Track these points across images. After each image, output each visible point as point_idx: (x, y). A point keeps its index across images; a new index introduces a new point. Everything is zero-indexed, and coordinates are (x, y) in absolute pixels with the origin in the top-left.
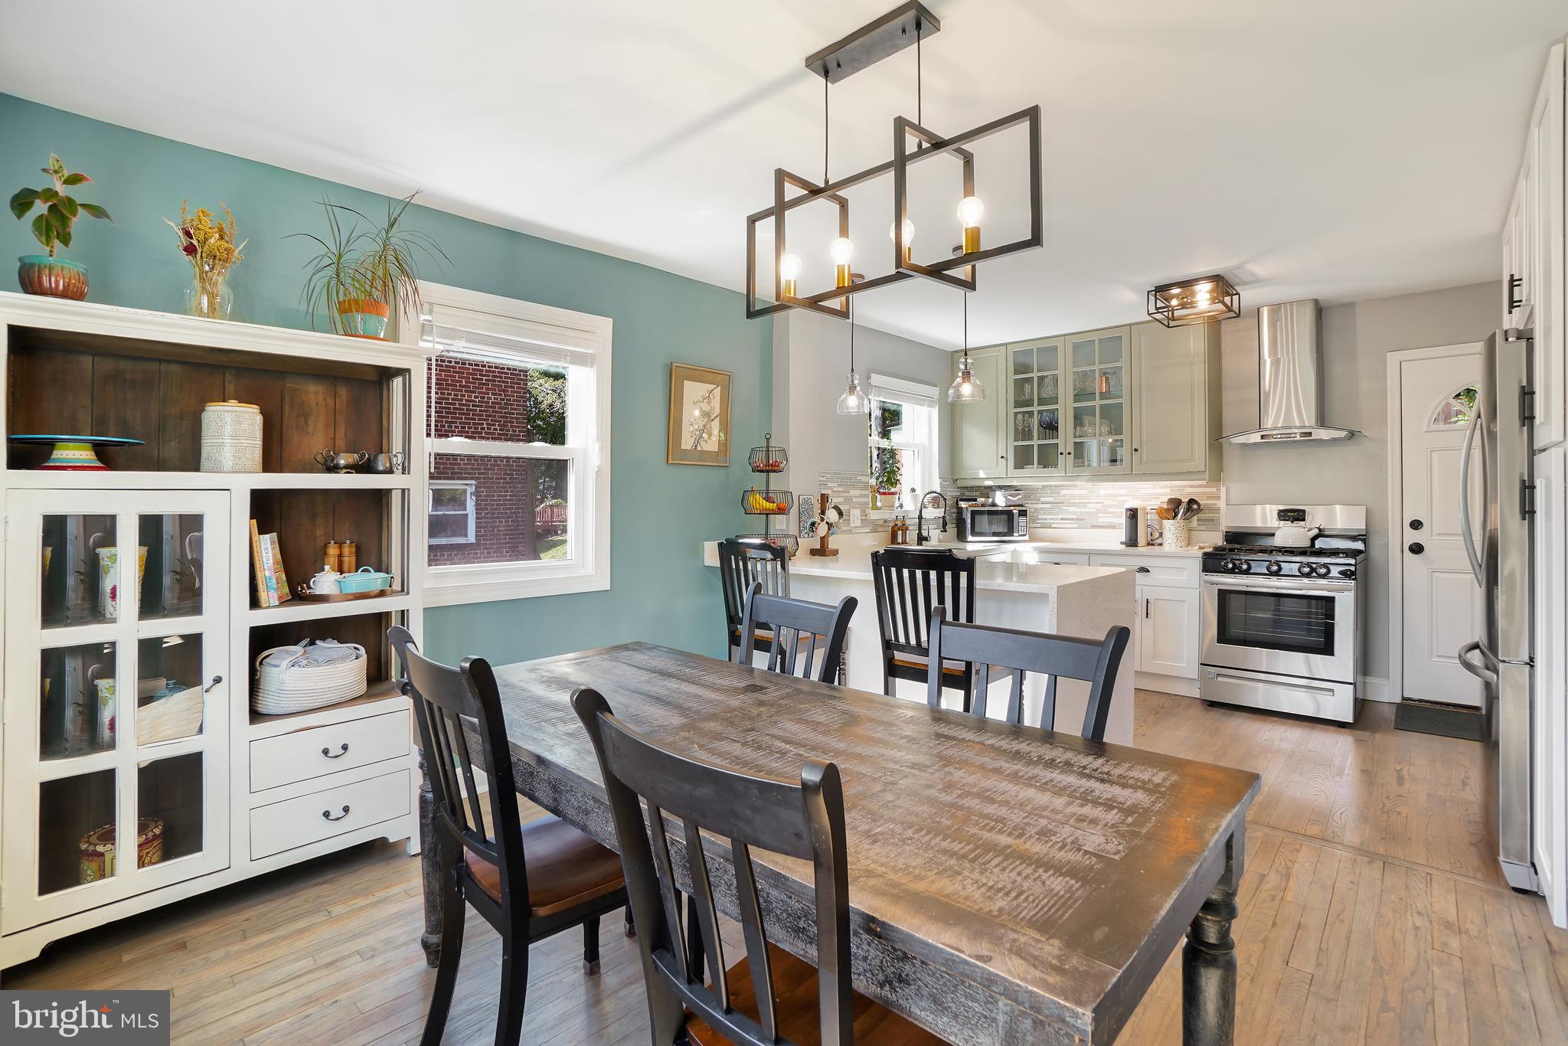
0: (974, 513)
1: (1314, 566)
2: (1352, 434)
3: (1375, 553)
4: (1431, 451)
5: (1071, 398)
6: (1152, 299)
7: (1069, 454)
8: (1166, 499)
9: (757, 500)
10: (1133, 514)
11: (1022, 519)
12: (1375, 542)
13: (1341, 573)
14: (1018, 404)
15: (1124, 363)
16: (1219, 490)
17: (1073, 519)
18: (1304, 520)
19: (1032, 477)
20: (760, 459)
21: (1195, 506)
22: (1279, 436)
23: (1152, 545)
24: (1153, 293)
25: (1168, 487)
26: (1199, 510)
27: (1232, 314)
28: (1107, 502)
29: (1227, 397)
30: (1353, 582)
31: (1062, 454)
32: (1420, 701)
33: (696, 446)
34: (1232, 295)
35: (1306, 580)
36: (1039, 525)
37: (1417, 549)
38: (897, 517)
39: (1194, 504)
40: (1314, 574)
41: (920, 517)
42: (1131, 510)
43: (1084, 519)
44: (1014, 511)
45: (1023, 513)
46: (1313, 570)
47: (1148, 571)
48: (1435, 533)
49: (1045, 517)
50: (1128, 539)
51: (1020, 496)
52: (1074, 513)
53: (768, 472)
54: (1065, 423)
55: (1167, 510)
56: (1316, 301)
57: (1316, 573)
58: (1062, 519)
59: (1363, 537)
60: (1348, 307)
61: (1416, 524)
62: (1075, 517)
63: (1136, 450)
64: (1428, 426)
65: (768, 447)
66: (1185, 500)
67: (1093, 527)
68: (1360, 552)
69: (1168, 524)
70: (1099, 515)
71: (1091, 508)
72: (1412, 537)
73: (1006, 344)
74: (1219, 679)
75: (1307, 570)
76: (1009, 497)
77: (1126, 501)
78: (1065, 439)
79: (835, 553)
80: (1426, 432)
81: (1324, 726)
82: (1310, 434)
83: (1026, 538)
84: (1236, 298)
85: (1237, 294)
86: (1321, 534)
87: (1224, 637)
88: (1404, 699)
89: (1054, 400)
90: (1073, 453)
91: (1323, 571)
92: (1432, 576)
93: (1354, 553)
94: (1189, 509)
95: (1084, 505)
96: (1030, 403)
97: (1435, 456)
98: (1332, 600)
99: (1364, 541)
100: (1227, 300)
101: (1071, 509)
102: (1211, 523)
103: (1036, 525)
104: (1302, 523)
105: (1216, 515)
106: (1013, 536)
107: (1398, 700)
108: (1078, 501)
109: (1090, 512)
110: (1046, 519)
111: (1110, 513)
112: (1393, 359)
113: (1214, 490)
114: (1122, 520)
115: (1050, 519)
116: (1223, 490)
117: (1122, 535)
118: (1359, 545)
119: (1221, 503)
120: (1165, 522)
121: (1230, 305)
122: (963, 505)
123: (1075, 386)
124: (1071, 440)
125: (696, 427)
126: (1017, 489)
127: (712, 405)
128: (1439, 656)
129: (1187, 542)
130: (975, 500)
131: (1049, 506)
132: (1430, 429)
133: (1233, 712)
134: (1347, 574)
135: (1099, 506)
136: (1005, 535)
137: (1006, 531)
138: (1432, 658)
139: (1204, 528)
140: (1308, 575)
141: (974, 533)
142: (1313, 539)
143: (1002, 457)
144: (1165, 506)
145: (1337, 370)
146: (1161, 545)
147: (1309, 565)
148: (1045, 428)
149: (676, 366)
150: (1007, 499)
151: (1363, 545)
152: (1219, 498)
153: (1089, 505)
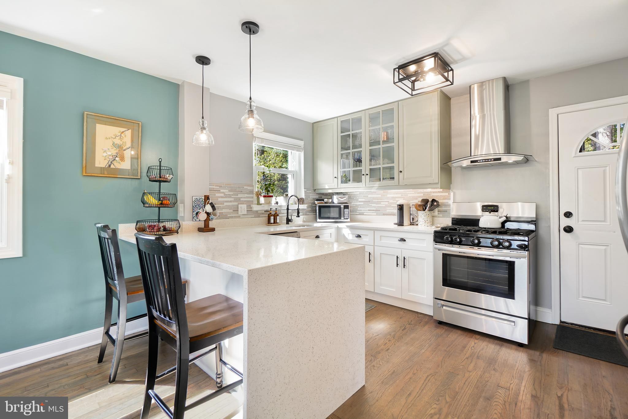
0: (320, 207)
1: (501, 241)
2: (527, 160)
3: (542, 232)
4: (578, 169)
5: (368, 144)
6: (396, 74)
7: (367, 175)
8: (420, 199)
9: (149, 198)
10: (401, 208)
11: (346, 210)
12: (542, 225)
13: (518, 246)
14: (343, 149)
15: (395, 124)
16: (449, 194)
17: (374, 210)
18: (497, 211)
19: (351, 187)
20: (155, 174)
21: (435, 203)
22: (481, 161)
23: (413, 225)
24: (397, 70)
25: (422, 193)
26: (438, 205)
27: (449, 83)
28: (391, 201)
29: (454, 141)
30: (527, 252)
31: (363, 175)
32: (572, 324)
33: (110, 166)
34: (448, 71)
35: (496, 250)
36: (358, 213)
37: (569, 230)
38: (271, 209)
39: (435, 202)
40: (501, 246)
41: (288, 209)
42: (400, 205)
43: (380, 210)
44: (342, 206)
45: (346, 207)
46: (500, 244)
47: (405, 241)
48: (580, 219)
49: (362, 209)
50: (398, 222)
51: (346, 198)
52: (374, 207)
53: (160, 182)
54: (365, 158)
55: (420, 206)
56: (505, 79)
57: (502, 246)
58: (369, 210)
59: (534, 222)
60: (525, 83)
61: (568, 214)
62: (375, 209)
63: (401, 172)
64: (576, 154)
65: (160, 166)
66: (430, 200)
67: (384, 215)
68: (532, 231)
69: (421, 213)
70: (387, 208)
71: (383, 204)
72: (566, 222)
73: (337, 117)
74: (444, 307)
75: (496, 243)
76: (339, 199)
77: (397, 201)
78: (365, 167)
79: (213, 230)
80: (574, 157)
81: (509, 344)
82: (500, 159)
83: (349, 220)
84: (451, 73)
85: (452, 70)
86: (508, 220)
87: (447, 282)
88: (561, 322)
89: (360, 146)
90: (369, 174)
91: (507, 244)
92: (579, 247)
93: (528, 233)
94: (432, 205)
95: (379, 203)
96: (348, 148)
97: (580, 171)
98: (514, 262)
99: (535, 224)
100: (446, 74)
101: (373, 205)
102: (445, 212)
103: (357, 213)
104: (496, 213)
105: (449, 208)
106: (341, 219)
107: (558, 323)
108: (376, 201)
109: (382, 207)
110: (361, 210)
111: (392, 207)
112: (553, 113)
113: (447, 194)
114: (396, 211)
115: (363, 210)
116: (452, 194)
117: (396, 219)
118: (532, 227)
119: (451, 202)
120: (419, 212)
121: (447, 76)
122: (316, 202)
123: (370, 138)
124: (368, 167)
125: (110, 153)
126: (344, 194)
127: (124, 140)
128: (584, 297)
129: (431, 224)
130: (323, 200)
131: (362, 203)
132: (576, 155)
133: (453, 329)
134: (522, 247)
135: (387, 203)
136: (337, 218)
137: (338, 216)
138: (579, 298)
139: (441, 215)
140: (497, 247)
141: (320, 217)
142: (503, 224)
143: (335, 177)
144: (420, 203)
145: (518, 121)
146: (417, 225)
147: (497, 240)
148: (357, 162)
149: (87, 114)
150: (339, 200)
151: (534, 227)
152: (450, 199)
153: (382, 203)
